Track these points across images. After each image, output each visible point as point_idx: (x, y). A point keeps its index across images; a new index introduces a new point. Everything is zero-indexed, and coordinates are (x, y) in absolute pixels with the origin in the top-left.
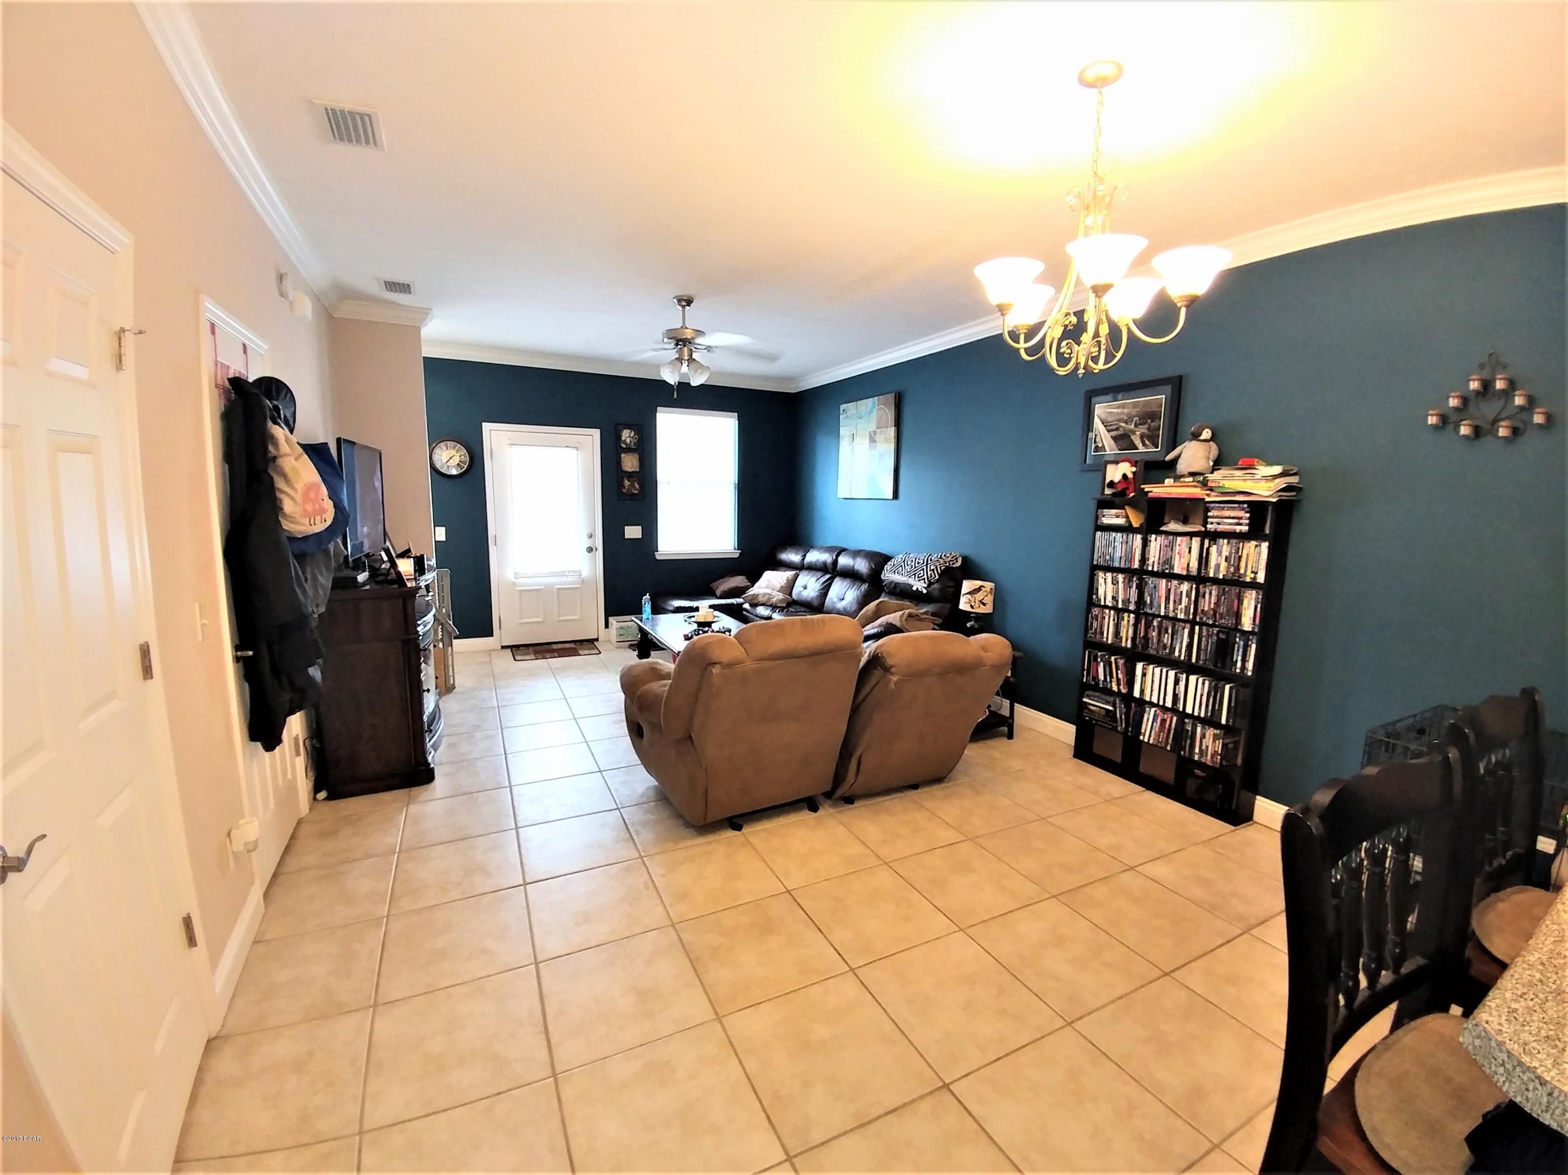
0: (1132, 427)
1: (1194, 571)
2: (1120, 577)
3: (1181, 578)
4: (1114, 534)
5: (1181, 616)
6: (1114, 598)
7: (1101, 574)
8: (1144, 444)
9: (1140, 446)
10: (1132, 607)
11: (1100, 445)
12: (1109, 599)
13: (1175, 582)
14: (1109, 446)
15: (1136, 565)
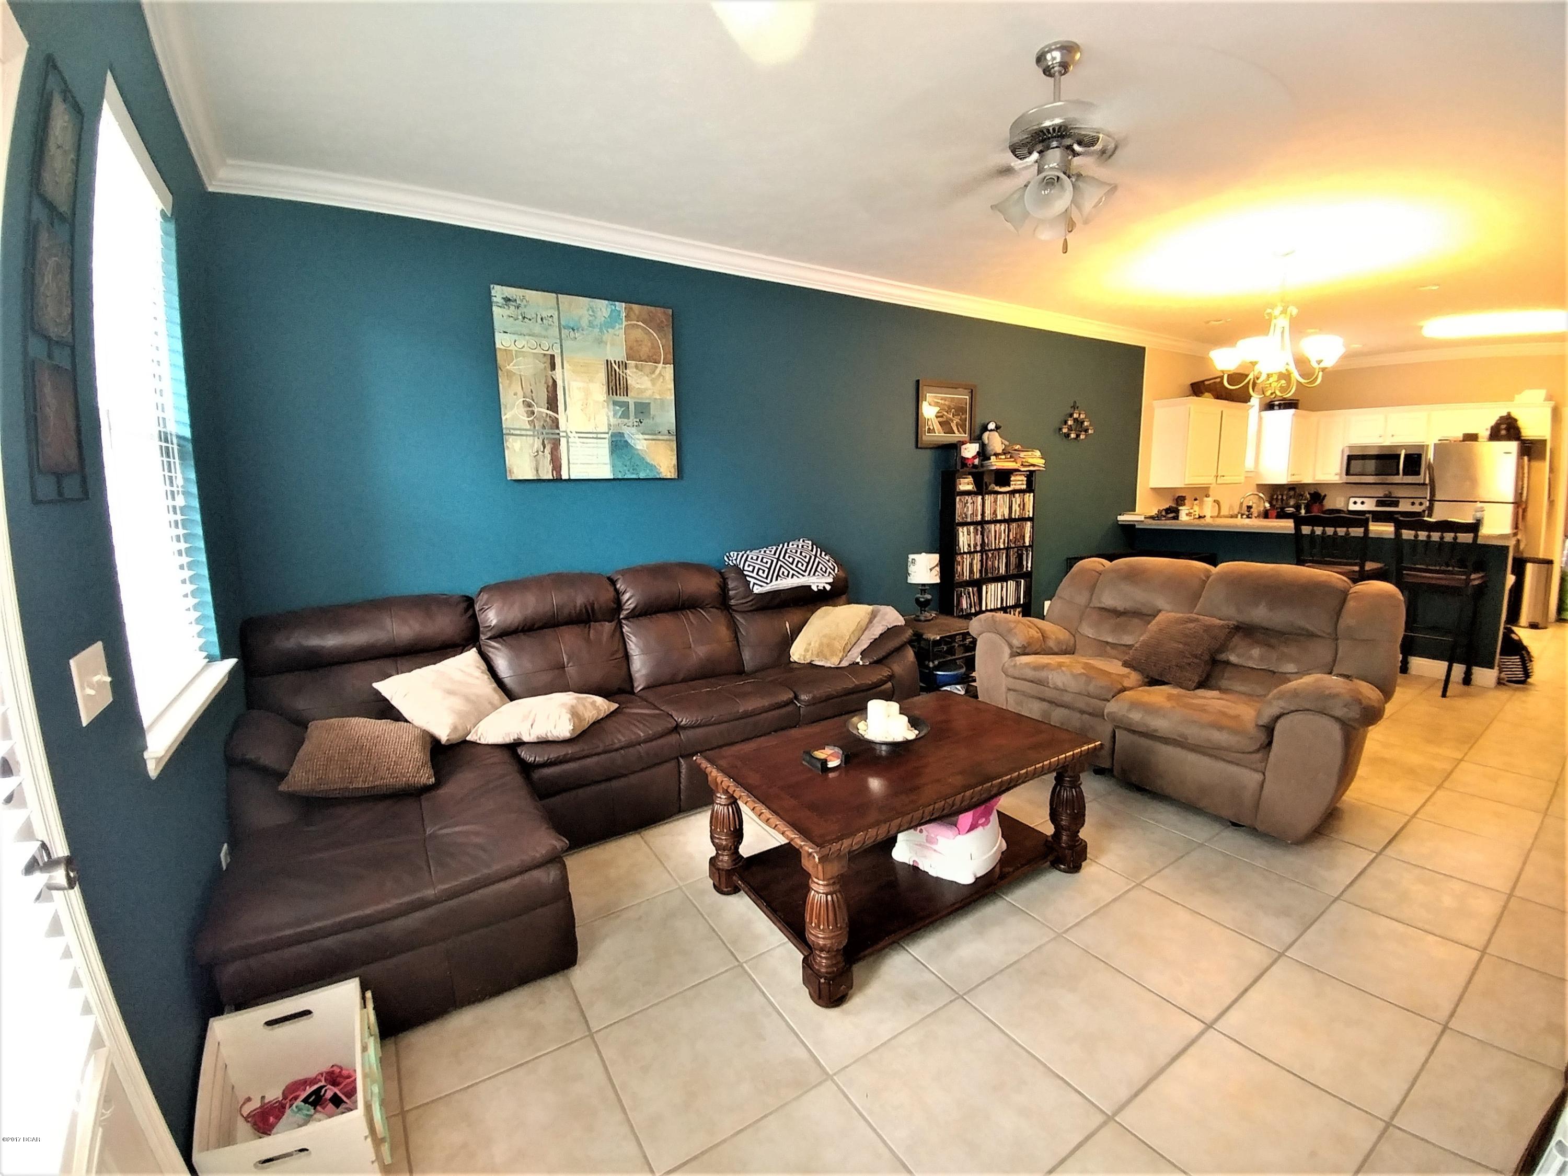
0: (951, 416)
1: (1007, 517)
2: (972, 528)
3: (1000, 522)
4: (967, 497)
5: (1002, 546)
6: (969, 545)
7: (960, 529)
8: (959, 431)
9: (956, 431)
10: (978, 548)
11: (932, 428)
12: (966, 547)
13: (998, 525)
14: (938, 430)
15: (979, 518)
